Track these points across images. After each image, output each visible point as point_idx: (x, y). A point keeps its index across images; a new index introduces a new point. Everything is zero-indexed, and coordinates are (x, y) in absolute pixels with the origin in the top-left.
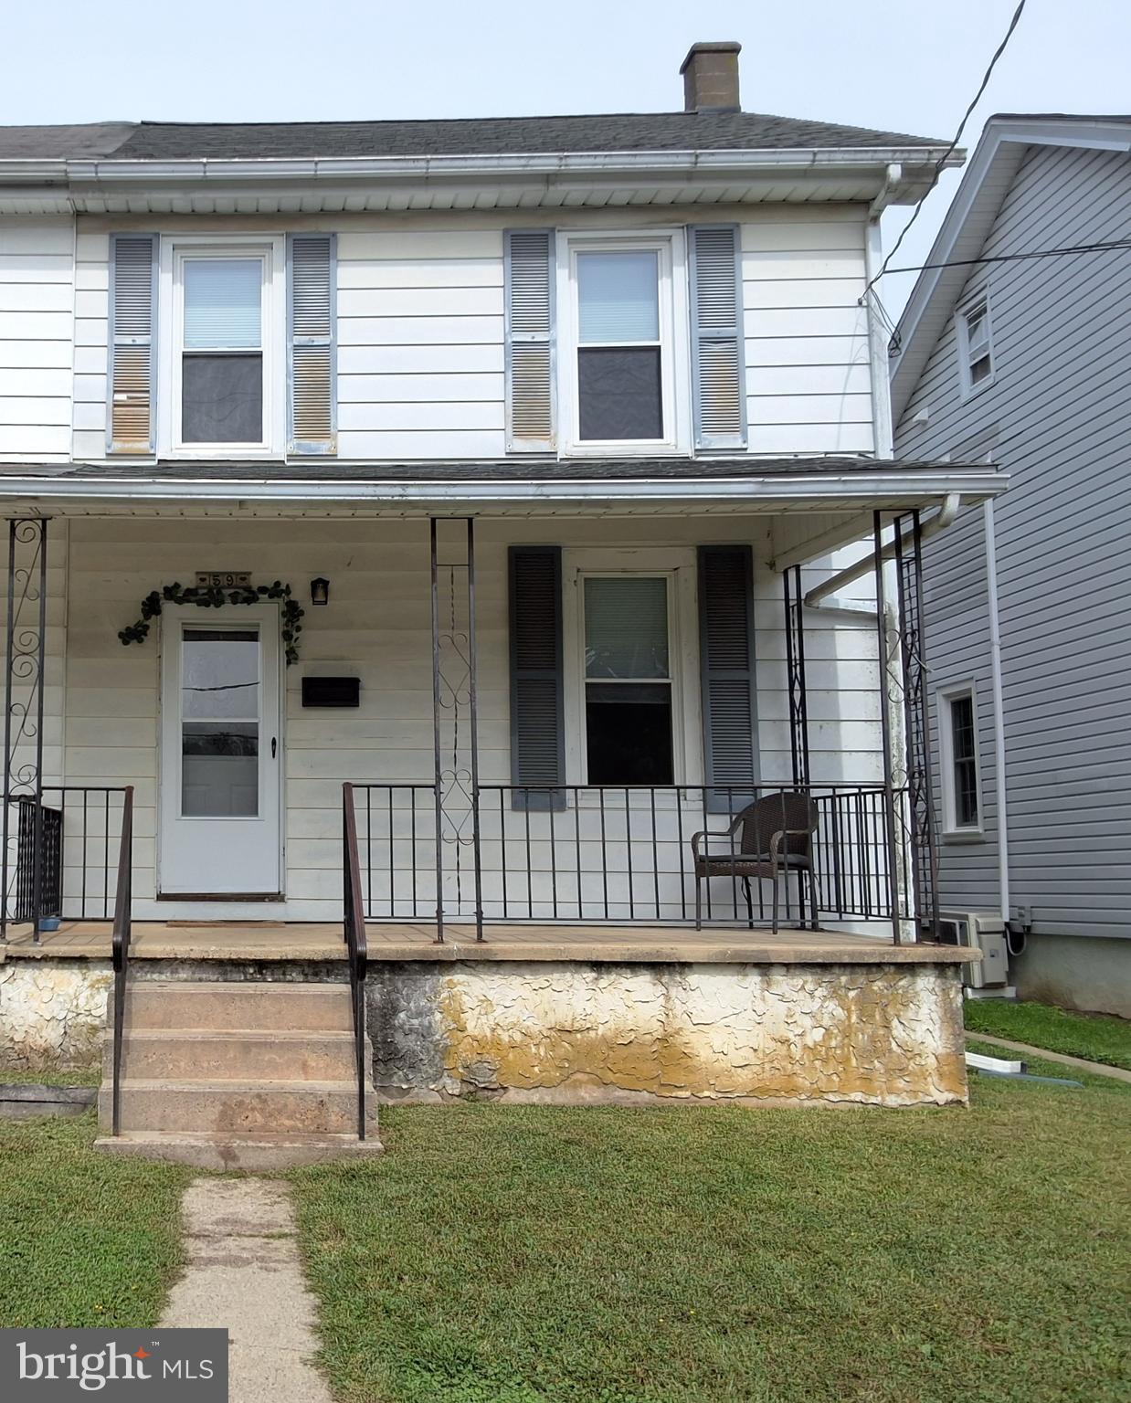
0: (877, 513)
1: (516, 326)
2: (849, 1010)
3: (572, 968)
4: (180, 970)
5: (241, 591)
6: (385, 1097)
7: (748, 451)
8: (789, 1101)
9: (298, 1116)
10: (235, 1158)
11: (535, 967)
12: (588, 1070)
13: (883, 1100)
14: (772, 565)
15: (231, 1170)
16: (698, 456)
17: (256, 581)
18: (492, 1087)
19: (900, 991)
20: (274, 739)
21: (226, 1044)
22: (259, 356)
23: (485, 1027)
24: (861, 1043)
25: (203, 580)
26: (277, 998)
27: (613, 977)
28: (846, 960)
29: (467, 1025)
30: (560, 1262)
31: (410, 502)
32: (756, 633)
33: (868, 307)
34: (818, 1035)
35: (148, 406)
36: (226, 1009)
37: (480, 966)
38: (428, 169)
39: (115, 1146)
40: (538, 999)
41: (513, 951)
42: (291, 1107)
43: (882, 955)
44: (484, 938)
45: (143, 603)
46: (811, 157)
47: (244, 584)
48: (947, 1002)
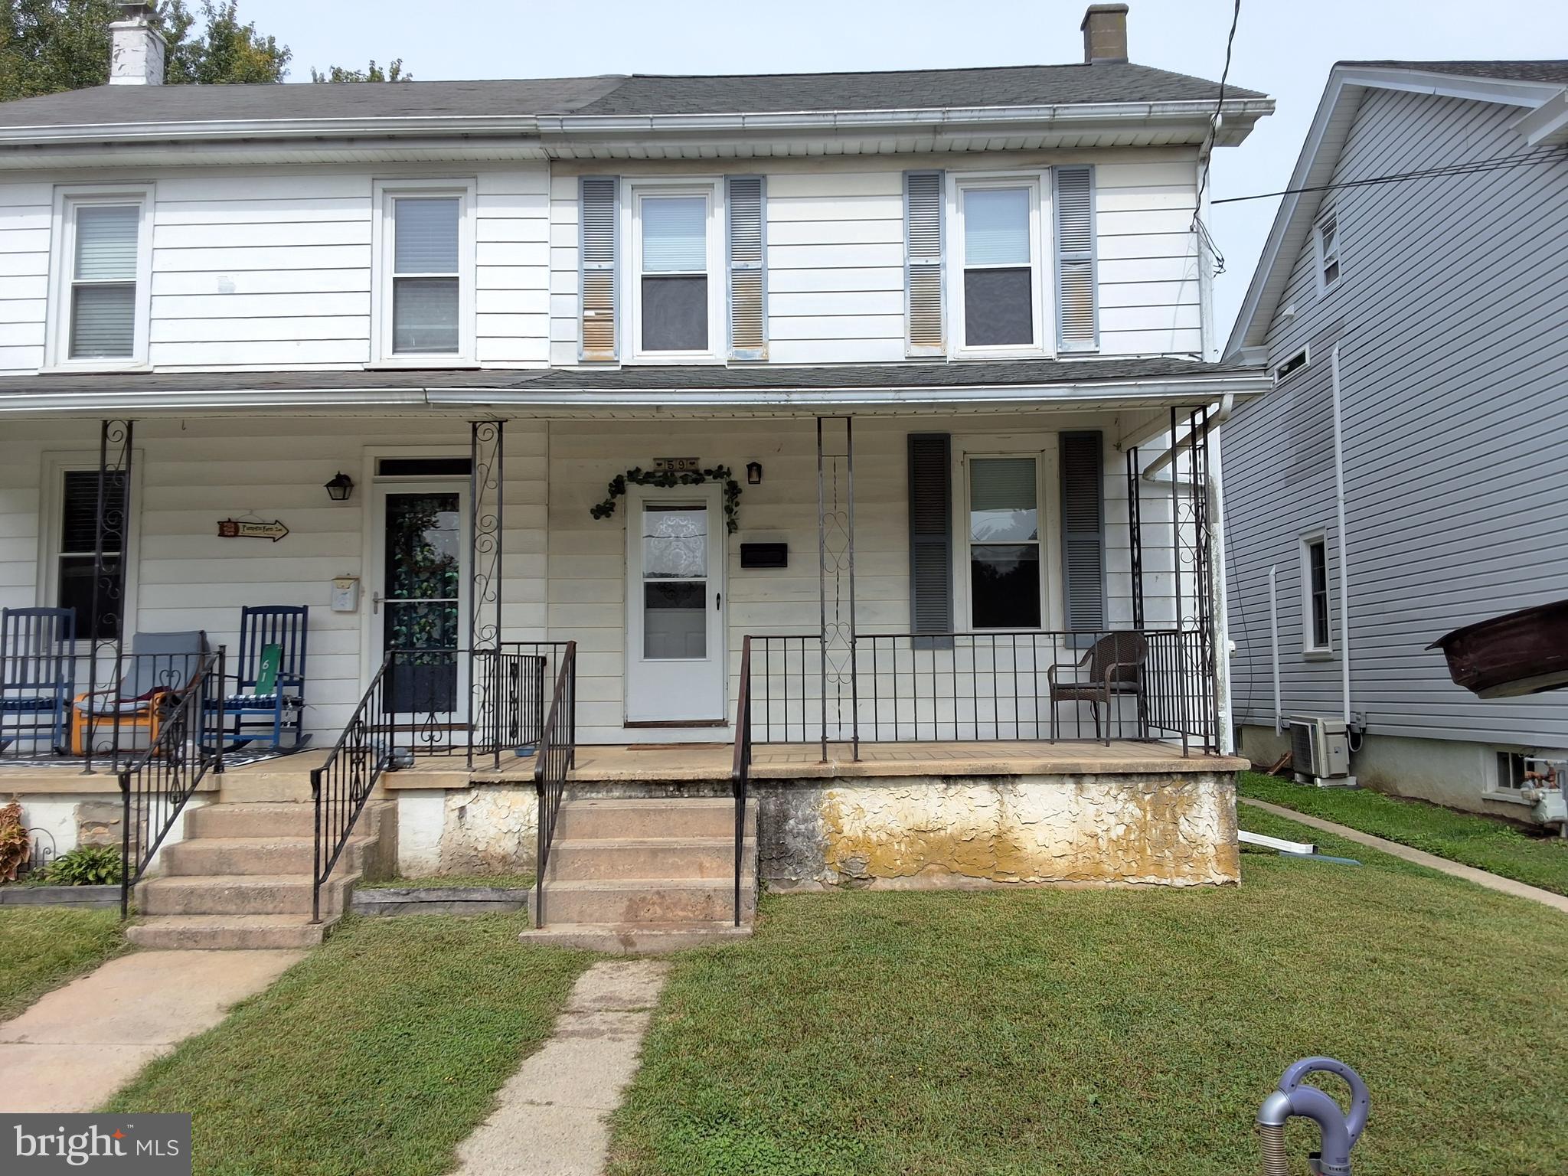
0: (1173, 409)
1: (914, 251)
2: (1145, 810)
3: (926, 780)
4: (614, 790)
5: (690, 474)
6: (778, 888)
7: (1100, 354)
8: (1097, 883)
9: (690, 908)
10: (633, 944)
11: (897, 781)
12: (939, 862)
13: (1172, 881)
14: (1118, 447)
15: (629, 953)
16: (1060, 358)
17: (703, 465)
18: (863, 877)
19: (1186, 794)
20: (718, 595)
21: (637, 851)
22: (705, 278)
23: (858, 829)
24: (1154, 837)
25: (659, 465)
26: (684, 812)
27: (959, 787)
28: (1142, 770)
29: (844, 829)
30: (838, 1028)
31: (795, 405)
32: (1105, 502)
33: (1198, 232)
34: (1120, 830)
35: (612, 320)
36: (643, 822)
37: (855, 781)
38: (835, 122)
39: (536, 937)
40: (899, 806)
41: (879, 769)
42: (684, 902)
43: (1170, 765)
44: (859, 758)
45: (610, 485)
46: (1147, 109)
47: (693, 468)
48: (1223, 801)
